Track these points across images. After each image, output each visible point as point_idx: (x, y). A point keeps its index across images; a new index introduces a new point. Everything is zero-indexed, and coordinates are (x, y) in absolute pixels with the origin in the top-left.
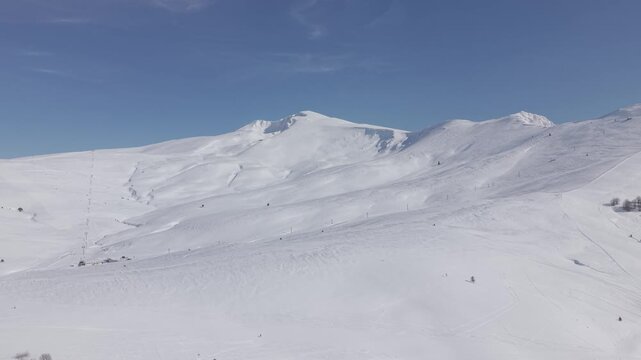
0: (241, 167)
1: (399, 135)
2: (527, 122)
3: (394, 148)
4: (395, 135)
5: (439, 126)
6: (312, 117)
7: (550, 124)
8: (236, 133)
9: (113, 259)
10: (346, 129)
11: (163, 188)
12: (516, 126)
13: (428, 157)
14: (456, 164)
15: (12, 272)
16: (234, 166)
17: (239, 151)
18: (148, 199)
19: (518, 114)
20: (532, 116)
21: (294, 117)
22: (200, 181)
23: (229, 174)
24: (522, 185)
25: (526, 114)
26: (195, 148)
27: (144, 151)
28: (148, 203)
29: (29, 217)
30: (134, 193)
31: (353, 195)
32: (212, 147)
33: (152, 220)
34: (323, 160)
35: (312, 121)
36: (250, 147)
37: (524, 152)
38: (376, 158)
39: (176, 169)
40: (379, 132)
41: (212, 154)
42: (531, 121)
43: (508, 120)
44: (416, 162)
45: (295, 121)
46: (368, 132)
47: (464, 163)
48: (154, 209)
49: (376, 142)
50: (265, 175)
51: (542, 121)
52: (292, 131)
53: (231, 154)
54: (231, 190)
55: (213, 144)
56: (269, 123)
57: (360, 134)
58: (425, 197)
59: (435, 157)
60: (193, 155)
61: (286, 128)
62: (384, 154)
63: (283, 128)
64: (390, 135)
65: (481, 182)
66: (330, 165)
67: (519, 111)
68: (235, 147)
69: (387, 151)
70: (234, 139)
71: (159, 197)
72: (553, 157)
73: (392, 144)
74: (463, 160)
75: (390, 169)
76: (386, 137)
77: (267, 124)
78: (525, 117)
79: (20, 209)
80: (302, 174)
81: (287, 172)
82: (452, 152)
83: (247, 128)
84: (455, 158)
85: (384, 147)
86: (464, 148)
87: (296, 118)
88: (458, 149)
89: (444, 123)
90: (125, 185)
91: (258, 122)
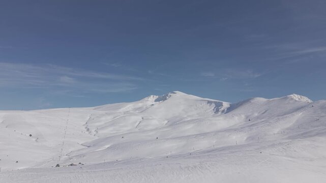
0: (143, 118)
1: (226, 105)
2: (297, 100)
3: (223, 111)
4: (223, 105)
5: (247, 101)
6: (179, 94)
7: (310, 101)
8: (141, 101)
9: (74, 164)
10: (197, 100)
11: (103, 128)
12: (291, 102)
13: (243, 116)
14: (259, 121)
15: (22, 168)
16: (139, 118)
17: (142, 110)
18: (95, 133)
19: (292, 95)
20: (299, 96)
21: (170, 94)
22: (121, 125)
23: (137, 122)
24: (302, 133)
25: (296, 95)
26: (120, 108)
27: (95, 109)
28: (95, 135)
29: (34, 140)
30: (88, 130)
31: (204, 135)
32: (129, 108)
33: (96, 144)
34: (185, 116)
35: (179, 96)
36: (147, 108)
37: (299, 115)
38: (213, 116)
39: (109, 118)
40: (215, 103)
41: (127, 111)
42: (299, 99)
43: (286, 98)
44: (237, 119)
45: (170, 96)
46: (209, 102)
47: (263, 120)
48: (97, 138)
49: (213, 108)
50: (155, 122)
51: (305, 100)
52: (169, 101)
53: (137, 112)
54: (137, 130)
55: (129, 106)
56: (157, 97)
57: (205, 104)
58: (245, 138)
59: (247, 117)
60: (118, 111)
61: (166, 99)
62: (218, 115)
63: (164, 99)
64: (221, 105)
65: (276, 131)
66: (189, 119)
67: (292, 94)
68: (139, 108)
69: (220, 113)
70: (139, 104)
71: (100, 132)
72: (318, 118)
73: (222, 109)
74: (263, 118)
75: (222, 122)
76: (218, 105)
77: (156, 97)
78: (296, 97)
79: (31, 135)
80: (174, 123)
81: (166, 122)
82: (256, 114)
83: (146, 99)
84: (258, 118)
85: (217, 111)
86: (263, 112)
87: (171, 94)
88: (259, 112)
89: (250, 99)
90: (84, 125)
91: (152, 96)
